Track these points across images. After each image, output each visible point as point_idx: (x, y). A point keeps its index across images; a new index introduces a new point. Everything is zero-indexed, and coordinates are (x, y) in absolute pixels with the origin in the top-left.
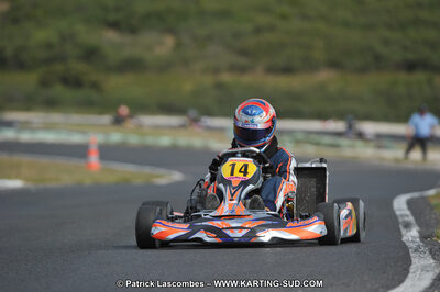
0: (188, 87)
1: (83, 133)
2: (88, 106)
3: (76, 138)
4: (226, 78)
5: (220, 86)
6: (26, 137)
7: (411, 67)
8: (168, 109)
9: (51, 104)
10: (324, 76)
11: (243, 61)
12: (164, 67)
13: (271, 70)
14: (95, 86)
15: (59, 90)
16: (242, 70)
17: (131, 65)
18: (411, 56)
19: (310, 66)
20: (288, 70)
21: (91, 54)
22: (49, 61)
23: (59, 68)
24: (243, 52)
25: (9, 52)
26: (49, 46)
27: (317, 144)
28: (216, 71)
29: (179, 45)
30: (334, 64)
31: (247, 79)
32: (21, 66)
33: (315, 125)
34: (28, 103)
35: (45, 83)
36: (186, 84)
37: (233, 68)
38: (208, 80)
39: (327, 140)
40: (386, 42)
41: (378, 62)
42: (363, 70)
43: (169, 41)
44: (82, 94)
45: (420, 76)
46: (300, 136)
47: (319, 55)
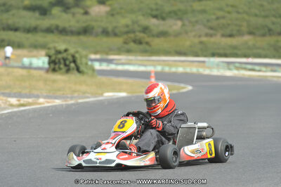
0: (188, 43)
1: (145, 66)
2: (145, 52)
3: (142, 69)
4: (204, 39)
5: (201, 43)
6: (120, 68)
8: (180, 53)
9: (129, 51)
10: (247, 38)
11: (211, 32)
12: (177, 35)
13: (223, 36)
14: (147, 43)
15: (132, 45)
16: (211, 36)
17: (163, 34)
19: (240, 33)
20: (231, 36)
21: (145, 29)
22: (127, 33)
23: (132, 35)
24: (211, 28)
25: (110, 29)
26: (127, 26)
27: (245, 69)
28: (200, 36)
29: (183, 25)
30: (251, 33)
31: (213, 40)
32: (116, 35)
33: (244, 60)
34: (119, 51)
35: (125, 43)
36: (187, 42)
37: (207, 35)
38: (196, 40)
39: (249, 67)
40: (273, 23)
41: (270, 32)
42: (264, 35)
43: (179, 23)
44: (141, 47)
46: (237, 65)
47: (244, 29)
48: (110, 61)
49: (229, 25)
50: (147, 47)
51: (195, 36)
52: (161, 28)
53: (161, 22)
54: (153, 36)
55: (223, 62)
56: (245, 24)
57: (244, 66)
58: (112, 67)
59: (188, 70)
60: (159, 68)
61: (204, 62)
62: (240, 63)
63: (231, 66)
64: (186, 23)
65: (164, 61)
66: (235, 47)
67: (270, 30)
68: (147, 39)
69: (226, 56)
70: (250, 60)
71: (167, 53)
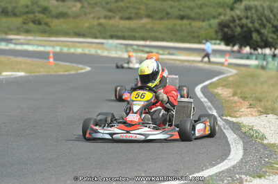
0: (87, 25)
1: (44, 46)
2: (44, 32)
3: (41, 49)
4: (102, 21)
5: (100, 25)
6: (19, 47)
7: (182, 18)
8: (78, 35)
9: (28, 32)
10: (145, 21)
11: (110, 14)
12: (76, 16)
13: (121, 18)
14: (46, 24)
15: (31, 25)
16: (110, 18)
17: (62, 15)
18: (182, 13)
19: (139, 16)
20: (129, 18)
21: (45, 10)
22: (27, 13)
23: (32, 16)
24: (110, 11)
25: (10, 9)
26: (27, 7)
27: (142, 51)
28: (99, 18)
29: (82, 7)
30: (149, 16)
31: (111, 22)
32: (15, 15)
33: (142, 43)
34: (18, 31)
35: (24, 23)
36: (86, 24)
37: (105, 17)
38: (95, 22)
39: (147, 49)
40: (172, 7)
41: (168, 15)
42: (162, 19)
43: (79, 5)
44: (41, 27)
45: (185, 22)
46: (135, 47)
47: (143, 12)
48: (9, 41)
49: (127, 7)
50: (47, 28)
51: (94, 18)
52: (61, 10)
53: (61, 3)
54: (52, 17)
55: (121, 44)
56: (143, 7)
57: (141, 48)
58: (11, 46)
59: (86, 51)
60: (58, 49)
61: (102, 44)
62: (138, 46)
63: (129, 49)
64: (86, 4)
65: (63, 41)
66: (133, 30)
67: (168, 14)
68: (47, 20)
69: (124, 38)
70: (148, 43)
71: (67, 34)
